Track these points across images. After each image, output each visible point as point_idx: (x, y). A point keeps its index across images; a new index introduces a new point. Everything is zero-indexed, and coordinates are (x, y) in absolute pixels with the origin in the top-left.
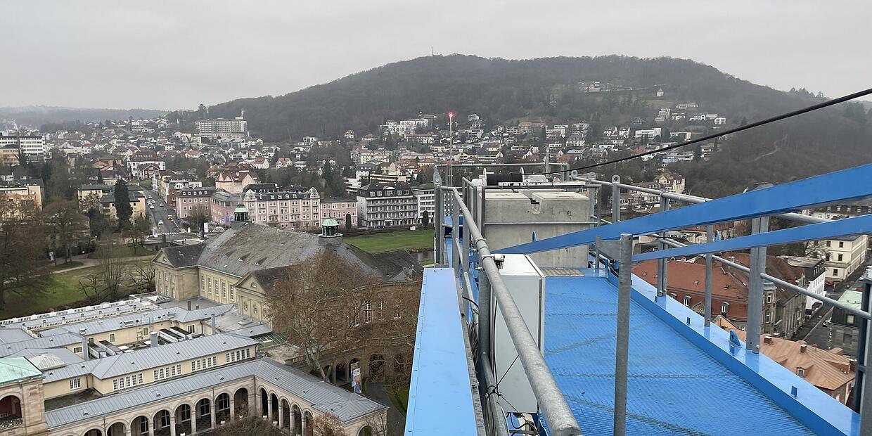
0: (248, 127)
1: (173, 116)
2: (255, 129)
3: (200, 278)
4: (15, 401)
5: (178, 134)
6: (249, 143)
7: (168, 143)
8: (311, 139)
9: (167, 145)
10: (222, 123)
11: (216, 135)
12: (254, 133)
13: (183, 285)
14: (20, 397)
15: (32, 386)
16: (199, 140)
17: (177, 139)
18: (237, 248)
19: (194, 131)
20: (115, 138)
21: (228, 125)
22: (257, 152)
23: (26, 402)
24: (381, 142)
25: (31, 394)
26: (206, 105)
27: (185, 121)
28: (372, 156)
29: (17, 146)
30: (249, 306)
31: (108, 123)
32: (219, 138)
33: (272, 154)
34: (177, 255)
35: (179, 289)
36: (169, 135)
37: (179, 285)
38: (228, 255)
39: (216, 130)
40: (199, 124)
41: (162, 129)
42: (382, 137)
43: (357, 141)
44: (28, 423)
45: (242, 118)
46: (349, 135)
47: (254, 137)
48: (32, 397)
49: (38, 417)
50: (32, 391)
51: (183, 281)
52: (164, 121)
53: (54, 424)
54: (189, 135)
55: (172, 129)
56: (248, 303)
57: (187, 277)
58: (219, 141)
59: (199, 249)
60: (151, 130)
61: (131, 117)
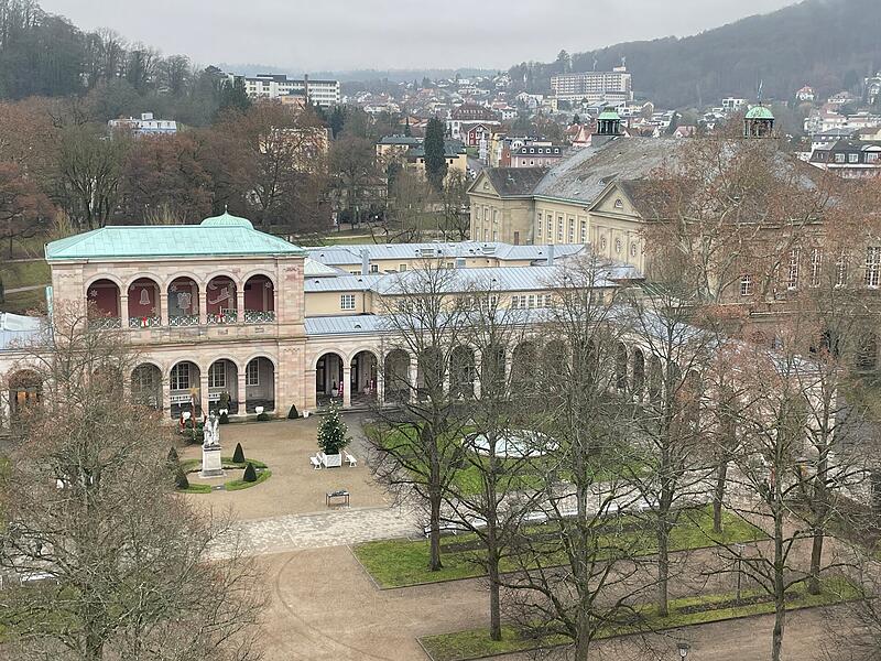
0: (633, 85)
1: (517, 72)
2: (643, 87)
3: (537, 216)
4: (268, 285)
5: (524, 96)
6: (632, 109)
7: (507, 107)
8: (736, 101)
9: (506, 111)
10: (591, 79)
11: (579, 98)
12: (641, 94)
13: (511, 225)
14: (273, 279)
15: (290, 266)
16: (554, 104)
17: (522, 103)
18: (598, 169)
19: (547, 91)
20: (433, 101)
21: (601, 81)
22: (643, 120)
23: (280, 287)
24: (863, 105)
25: (289, 278)
26: (570, 53)
27: (534, 77)
28: (846, 124)
29: (302, 92)
30: (608, 242)
31: (426, 82)
32: (585, 100)
33: (667, 124)
34: (506, 180)
35: (504, 231)
36: (509, 99)
37: (503, 225)
38: (582, 179)
39: (582, 88)
40: (556, 82)
41: (501, 89)
42: (866, 96)
43: (819, 105)
44: (281, 320)
45: (624, 69)
46: (805, 95)
47: (640, 100)
48: (289, 283)
49: (294, 314)
50: (289, 273)
51: (511, 219)
52: (505, 79)
53: (315, 330)
54: (540, 97)
55: (515, 90)
56: (608, 237)
57: (517, 214)
58: (585, 105)
59: (538, 174)
60: (484, 92)
61: (458, 75)
